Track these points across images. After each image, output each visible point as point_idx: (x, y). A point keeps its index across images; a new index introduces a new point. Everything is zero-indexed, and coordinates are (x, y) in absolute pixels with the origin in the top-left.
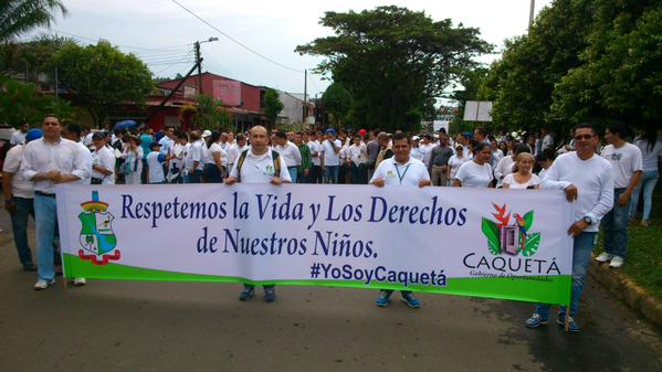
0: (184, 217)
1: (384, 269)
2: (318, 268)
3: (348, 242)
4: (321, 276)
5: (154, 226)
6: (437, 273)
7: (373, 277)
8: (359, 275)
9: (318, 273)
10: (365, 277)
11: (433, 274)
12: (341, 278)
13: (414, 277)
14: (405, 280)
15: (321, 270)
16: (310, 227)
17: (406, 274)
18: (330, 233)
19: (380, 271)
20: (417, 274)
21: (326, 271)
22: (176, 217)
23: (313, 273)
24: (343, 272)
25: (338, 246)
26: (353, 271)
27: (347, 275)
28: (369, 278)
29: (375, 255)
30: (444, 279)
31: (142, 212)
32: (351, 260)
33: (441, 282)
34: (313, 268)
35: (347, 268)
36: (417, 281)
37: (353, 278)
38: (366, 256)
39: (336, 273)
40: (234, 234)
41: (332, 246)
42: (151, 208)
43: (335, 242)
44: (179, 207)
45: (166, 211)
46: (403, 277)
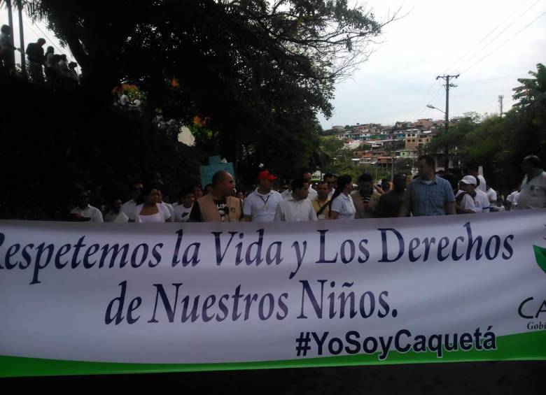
0: (87, 265)
1: (409, 334)
2: (308, 340)
3: (352, 295)
4: (313, 352)
5: (35, 281)
6: (483, 331)
7: (392, 348)
8: (370, 345)
9: (307, 348)
10: (380, 349)
11: (478, 334)
12: (344, 353)
13: (451, 341)
14: (439, 347)
15: (313, 344)
16: (292, 275)
17: (439, 338)
18: (323, 282)
19: (403, 336)
20: (455, 336)
21: (320, 343)
22: (74, 265)
23: (299, 349)
24: (345, 344)
25: (337, 302)
26: (361, 341)
27: (353, 347)
28: (386, 349)
29: (395, 313)
30: (493, 339)
31: (17, 258)
32: (358, 323)
33: (489, 344)
34: (300, 340)
35: (353, 337)
36: (455, 347)
37: (362, 351)
38: (380, 315)
39: (336, 346)
40: (170, 292)
41: (327, 302)
42: (33, 253)
43: (332, 296)
44: (83, 251)
45: (59, 255)
46: (435, 342)
